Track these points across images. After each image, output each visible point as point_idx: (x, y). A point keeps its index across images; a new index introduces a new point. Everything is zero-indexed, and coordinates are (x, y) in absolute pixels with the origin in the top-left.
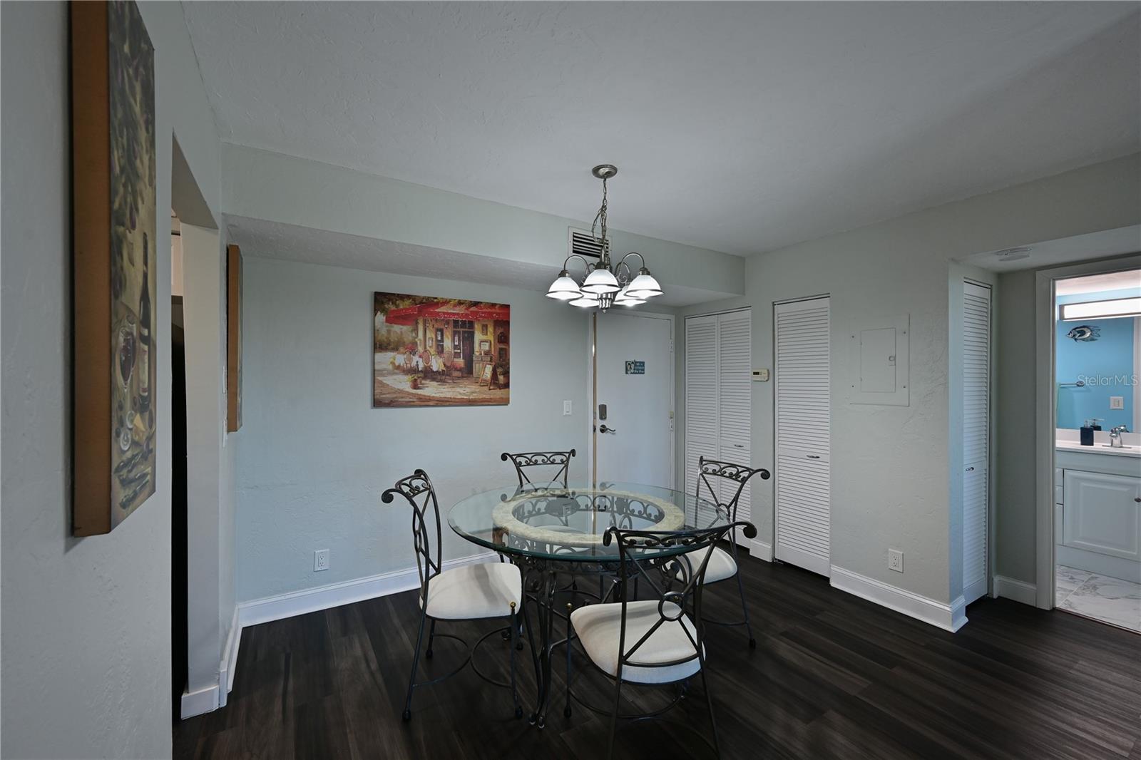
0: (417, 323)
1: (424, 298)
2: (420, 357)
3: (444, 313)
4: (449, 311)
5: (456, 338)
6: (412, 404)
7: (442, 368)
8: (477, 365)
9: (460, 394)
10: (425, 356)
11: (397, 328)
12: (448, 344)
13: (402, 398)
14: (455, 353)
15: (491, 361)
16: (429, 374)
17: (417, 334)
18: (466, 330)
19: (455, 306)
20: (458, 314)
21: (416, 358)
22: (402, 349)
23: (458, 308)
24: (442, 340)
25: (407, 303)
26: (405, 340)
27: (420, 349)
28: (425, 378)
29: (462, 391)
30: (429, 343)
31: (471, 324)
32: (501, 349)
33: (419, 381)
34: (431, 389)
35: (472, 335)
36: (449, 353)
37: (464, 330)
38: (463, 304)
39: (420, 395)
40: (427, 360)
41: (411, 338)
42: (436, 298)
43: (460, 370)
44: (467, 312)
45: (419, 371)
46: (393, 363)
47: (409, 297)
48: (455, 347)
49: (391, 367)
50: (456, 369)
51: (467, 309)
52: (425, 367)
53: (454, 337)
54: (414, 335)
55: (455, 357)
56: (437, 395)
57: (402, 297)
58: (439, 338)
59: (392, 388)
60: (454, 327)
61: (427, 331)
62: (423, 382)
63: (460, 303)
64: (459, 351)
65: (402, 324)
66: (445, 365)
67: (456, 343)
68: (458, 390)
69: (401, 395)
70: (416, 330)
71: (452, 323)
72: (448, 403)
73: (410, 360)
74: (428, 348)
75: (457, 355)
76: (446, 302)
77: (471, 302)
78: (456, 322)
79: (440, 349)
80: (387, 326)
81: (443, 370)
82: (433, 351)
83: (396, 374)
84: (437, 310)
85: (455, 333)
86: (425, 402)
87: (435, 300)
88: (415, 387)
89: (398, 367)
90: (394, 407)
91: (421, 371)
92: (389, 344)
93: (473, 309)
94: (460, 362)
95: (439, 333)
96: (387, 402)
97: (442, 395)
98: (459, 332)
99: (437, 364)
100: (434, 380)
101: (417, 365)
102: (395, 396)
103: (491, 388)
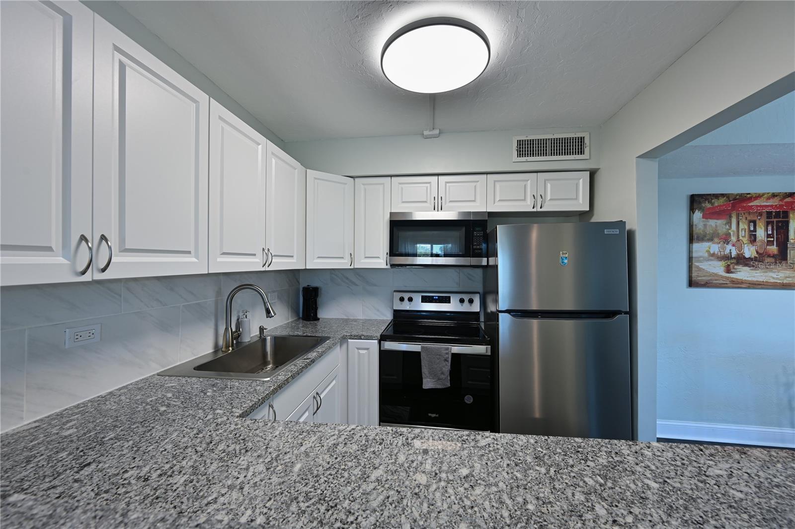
0: (730, 217)
1: (737, 195)
2: (733, 245)
3: (757, 206)
4: (762, 204)
5: (770, 228)
6: (726, 285)
7: (754, 254)
8: (792, 252)
9: (773, 278)
10: (739, 244)
11: (712, 223)
12: (761, 233)
13: (716, 280)
14: (768, 241)
16: (741, 260)
17: (730, 227)
18: (780, 219)
19: (768, 199)
20: (772, 206)
21: (729, 247)
22: (716, 240)
23: (771, 200)
24: (755, 230)
25: (722, 201)
26: (720, 232)
27: (734, 239)
28: (738, 263)
29: (775, 276)
30: (742, 233)
31: (786, 215)
33: (731, 266)
34: (743, 273)
35: (786, 224)
36: (762, 241)
37: (777, 220)
38: (777, 196)
39: (733, 278)
40: (740, 248)
41: (724, 230)
42: (749, 194)
43: (774, 256)
44: (781, 203)
45: (732, 258)
46: (708, 252)
47: (723, 195)
48: (768, 236)
49: (706, 255)
50: (769, 256)
51: (780, 200)
52: (738, 255)
53: (767, 226)
54: (727, 227)
55: (767, 245)
56: (750, 279)
57: (717, 196)
58: (752, 229)
59: (707, 272)
60: (768, 218)
61: (740, 223)
62: (736, 267)
63: (774, 195)
64: (772, 239)
65: (718, 219)
66: (757, 252)
67: (770, 232)
68: (771, 274)
69: (716, 278)
70: (730, 223)
71: (765, 215)
72: (760, 286)
73: (724, 249)
74: (741, 238)
75: (770, 243)
76: (758, 196)
77: (786, 193)
78: (769, 214)
79: (753, 238)
80: (703, 221)
81: (755, 257)
82: (745, 240)
83: (711, 260)
84: (750, 205)
85: (768, 223)
86: (738, 284)
87: (749, 196)
88: (728, 271)
89: (713, 255)
90: (708, 287)
91: (734, 258)
92: (705, 236)
93: (789, 199)
94: (774, 249)
95: (752, 224)
96: (702, 283)
97: (755, 279)
98: (774, 221)
99: (749, 251)
100: (746, 265)
101: (731, 253)
102: (709, 278)
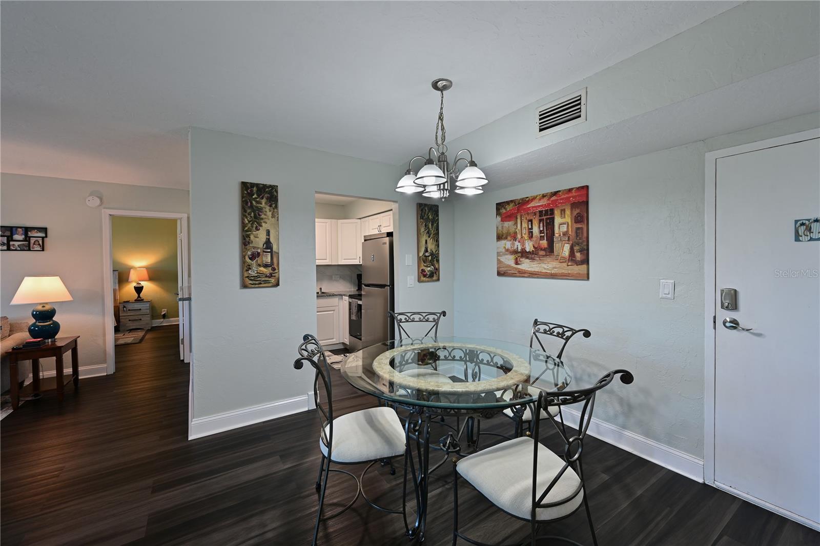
0: (517, 218)
1: (521, 199)
2: (519, 242)
3: (533, 207)
4: (536, 205)
5: (541, 225)
6: (515, 275)
7: (533, 249)
8: (557, 245)
9: (545, 269)
10: (522, 242)
11: (507, 224)
12: (536, 230)
13: (510, 270)
14: (541, 236)
15: (569, 240)
16: (524, 254)
17: (517, 226)
18: (548, 217)
19: (540, 200)
20: (542, 206)
21: (517, 243)
22: (509, 238)
23: (542, 201)
24: (532, 229)
25: (512, 205)
26: (511, 231)
27: (519, 236)
28: (522, 257)
29: (546, 267)
30: (524, 231)
31: (552, 212)
32: (578, 229)
33: (518, 259)
34: (526, 265)
35: (553, 220)
36: (537, 237)
37: (546, 217)
38: (545, 196)
39: (519, 269)
40: (523, 244)
41: (513, 229)
42: (527, 197)
43: (544, 250)
44: (548, 202)
45: (518, 252)
46: (505, 248)
47: (512, 201)
48: (541, 232)
49: (504, 250)
50: (542, 250)
51: (548, 200)
52: (522, 249)
53: (540, 224)
54: (515, 227)
55: (540, 240)
56: (530, 269)
57: (508, 203)
58: (530, 227)
59: (505, 264)
60: (540, 216)
61: (523, 223)
62: (521, 260)
63: (544, 196)
64: (543, 235)
65: (509, 221)
66: (534, 246)
67: (542, 229)
68: (543, 265)
69: (510, 269)
70: (516, 223)
71: (538, 214)
72: (536, 276)
73: (513, 244)
74: (523, 235)
75: (542, 238)
76: (534, 199)
77: (552, 193)
78: (541, 212)
79: (531, 234)
80: (502, 224)
81: (533, 251)
82: (526, 237)
83: (507, 254)
84: (528, 206)
85: (540, 221)
86: (522, 274)
87: (527, 199)
88: (517, 263)
89: (507, 250)
90: (506, 276)
91: (520, 252)
92: (503, 236)
93: (554, 198)
94: (544, 243)
95: (530, 223)
96: (502, 273)
97: (533, 270)
98: (544, 219)
99: (529, 247)
100: (527, 258)
101: (518, 248)
102: (506, 269)
103: (569, 264)
